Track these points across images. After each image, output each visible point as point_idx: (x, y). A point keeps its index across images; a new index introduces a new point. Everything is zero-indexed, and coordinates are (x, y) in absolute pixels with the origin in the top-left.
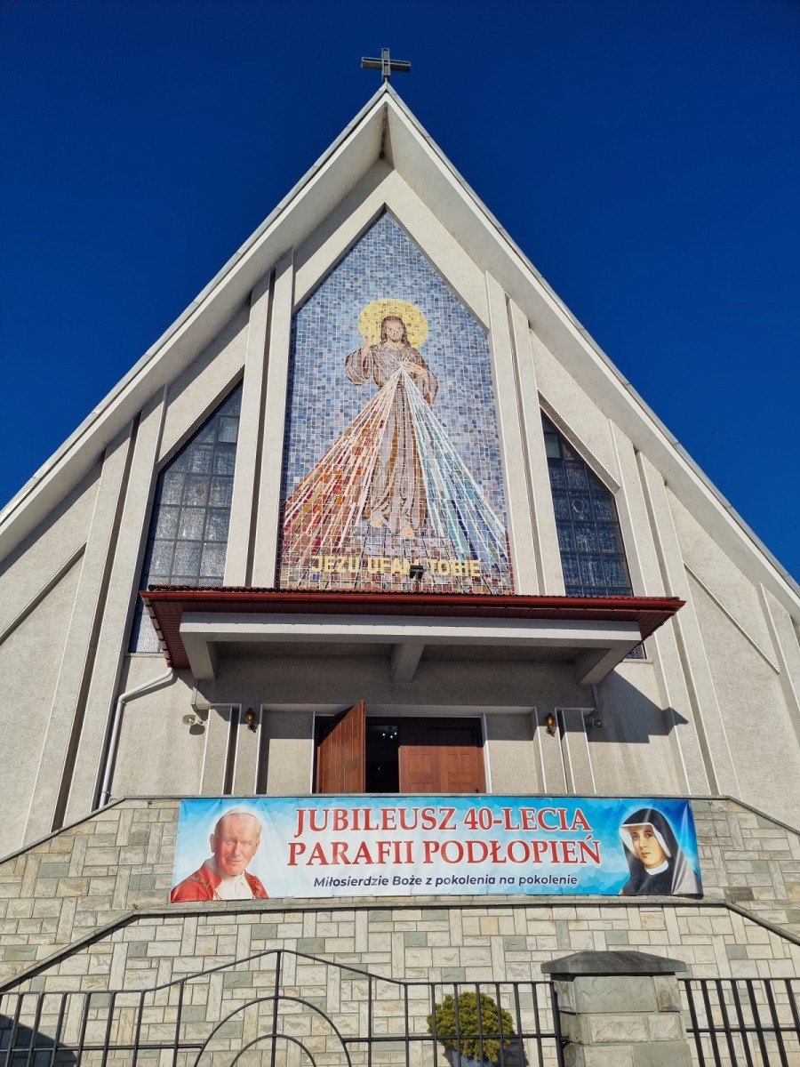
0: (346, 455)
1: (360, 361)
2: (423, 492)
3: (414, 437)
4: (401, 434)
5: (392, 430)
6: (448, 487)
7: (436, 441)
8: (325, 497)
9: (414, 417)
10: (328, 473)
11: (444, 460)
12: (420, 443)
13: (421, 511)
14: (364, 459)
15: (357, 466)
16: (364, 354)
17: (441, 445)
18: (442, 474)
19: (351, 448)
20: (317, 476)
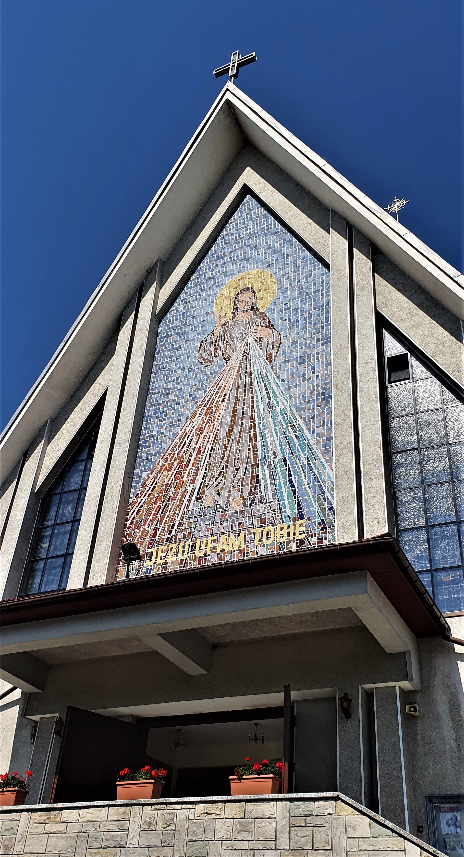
0: (190, 438)
1: (211, 343)
2: (256, 457)
3: (252, 402)
4: (241, 402)
5: (233, 401)
6: (281, 445)
7: (273, 400)
8: (167, 485)
9: (255, 381)
10: (172, 461)
11: (280, 417)
12: (258, 406)
13: (252, 478)
14: (204, 438)
15: (198, 446)
16: (216, 334)
17: (278, 403)
18: (276, 432)
19: (194, 430)
20: (163, 466)
